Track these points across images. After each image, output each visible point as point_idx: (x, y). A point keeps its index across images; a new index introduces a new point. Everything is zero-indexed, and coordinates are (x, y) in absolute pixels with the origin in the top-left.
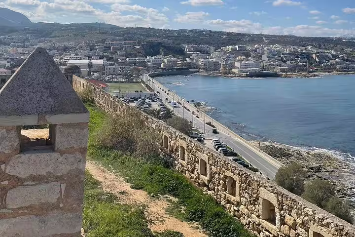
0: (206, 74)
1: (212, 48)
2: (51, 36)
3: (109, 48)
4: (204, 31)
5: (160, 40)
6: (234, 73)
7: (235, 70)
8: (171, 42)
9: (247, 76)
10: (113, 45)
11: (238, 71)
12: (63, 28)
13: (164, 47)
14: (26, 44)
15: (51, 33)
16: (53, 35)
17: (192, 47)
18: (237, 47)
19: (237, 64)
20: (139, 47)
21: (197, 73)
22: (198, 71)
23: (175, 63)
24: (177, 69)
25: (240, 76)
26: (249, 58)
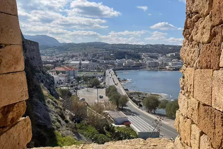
0: (150, 69)
1: (160, 55)
2: (68, 50)
3: (96, 55)
4: (159, 45)
5: (125, 51)
6: (166, 68)
7: (167, 67)
8: (133, 51)
9: (174, 70)
10: (98, 53)
11: (169, 67)
12: (75, 46)
13: (128, 54)
14: (53, 54)
15: (68, 49)
16: (69, 49)
17: (147, 54)
18: (174, 54)
19: (170, 64)
20: (112, 54)
21: (144, 69)
22: (145, 68)
23: (132, 63)
24: (132, 67)
25: (169, 70)
26: (180, 60)
